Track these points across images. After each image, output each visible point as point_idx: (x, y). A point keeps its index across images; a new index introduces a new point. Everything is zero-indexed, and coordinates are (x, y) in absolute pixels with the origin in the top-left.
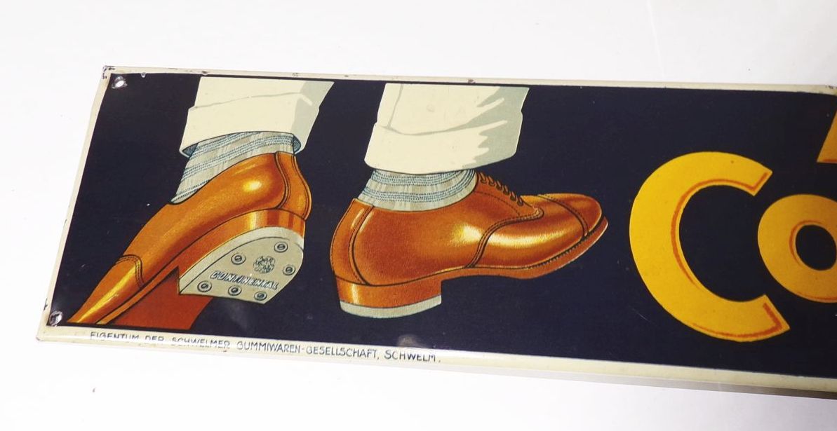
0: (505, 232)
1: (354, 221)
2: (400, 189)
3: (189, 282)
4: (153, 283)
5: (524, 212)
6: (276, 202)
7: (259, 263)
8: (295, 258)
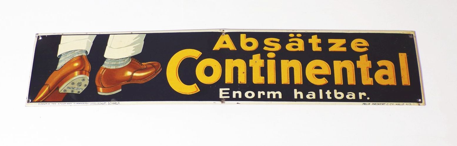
0: (137, 72)
1: (101, 72)
2: (113, 63)
3: (61, 90)
4: (53, 91)
5: (142, 67)
6: (82, 69)
7: (78, 84)
8: (87, 82)
